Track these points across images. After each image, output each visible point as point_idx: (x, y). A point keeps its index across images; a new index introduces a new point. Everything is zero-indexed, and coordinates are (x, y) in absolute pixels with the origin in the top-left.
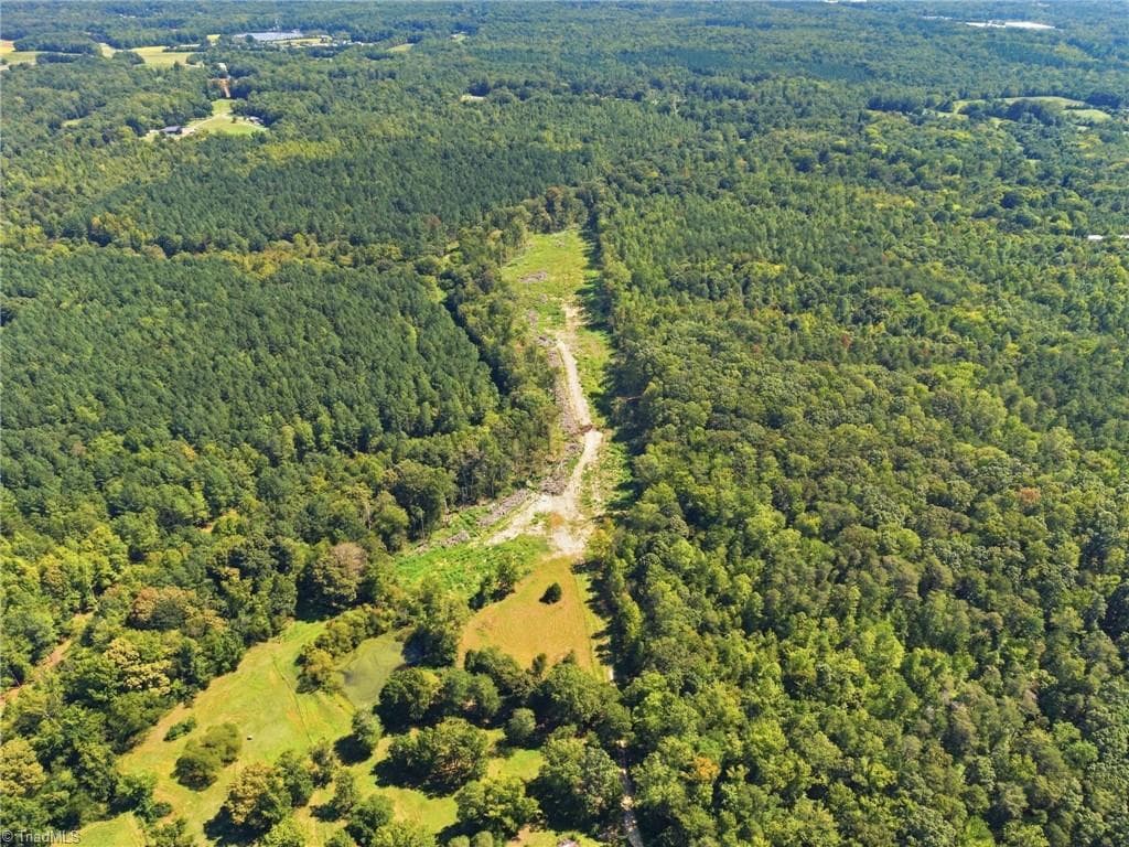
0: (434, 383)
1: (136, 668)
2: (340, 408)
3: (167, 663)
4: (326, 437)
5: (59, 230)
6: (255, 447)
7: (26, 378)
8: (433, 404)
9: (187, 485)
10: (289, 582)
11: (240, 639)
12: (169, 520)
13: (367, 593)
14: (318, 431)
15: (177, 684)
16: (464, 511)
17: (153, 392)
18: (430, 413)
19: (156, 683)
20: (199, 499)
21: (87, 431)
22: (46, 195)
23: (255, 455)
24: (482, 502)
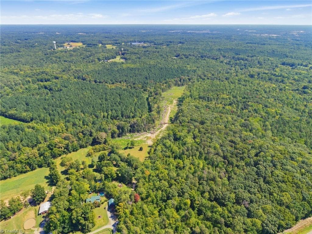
0: (135, 109)
1: (58, 144)
2: (114, 111)
3: (64, 145)
4: (109, 116)
5: (77, 77)
6: (95, 116)
7: (60, 100)
8: (133, 113)
9: (80, 120)
10: (91, 138)
11: (79, 146)
12: (74, 125)
13: (105, 142)
14: (108, 115)
15: (65, 150)
16: (131, 134)
17: (80, 105)
18: (132, 115)
19: (61, 148)
20: (81, 122)
21: (66, 109)
22: (77, 71)
23: (94, 117)
24: (136, 133)
